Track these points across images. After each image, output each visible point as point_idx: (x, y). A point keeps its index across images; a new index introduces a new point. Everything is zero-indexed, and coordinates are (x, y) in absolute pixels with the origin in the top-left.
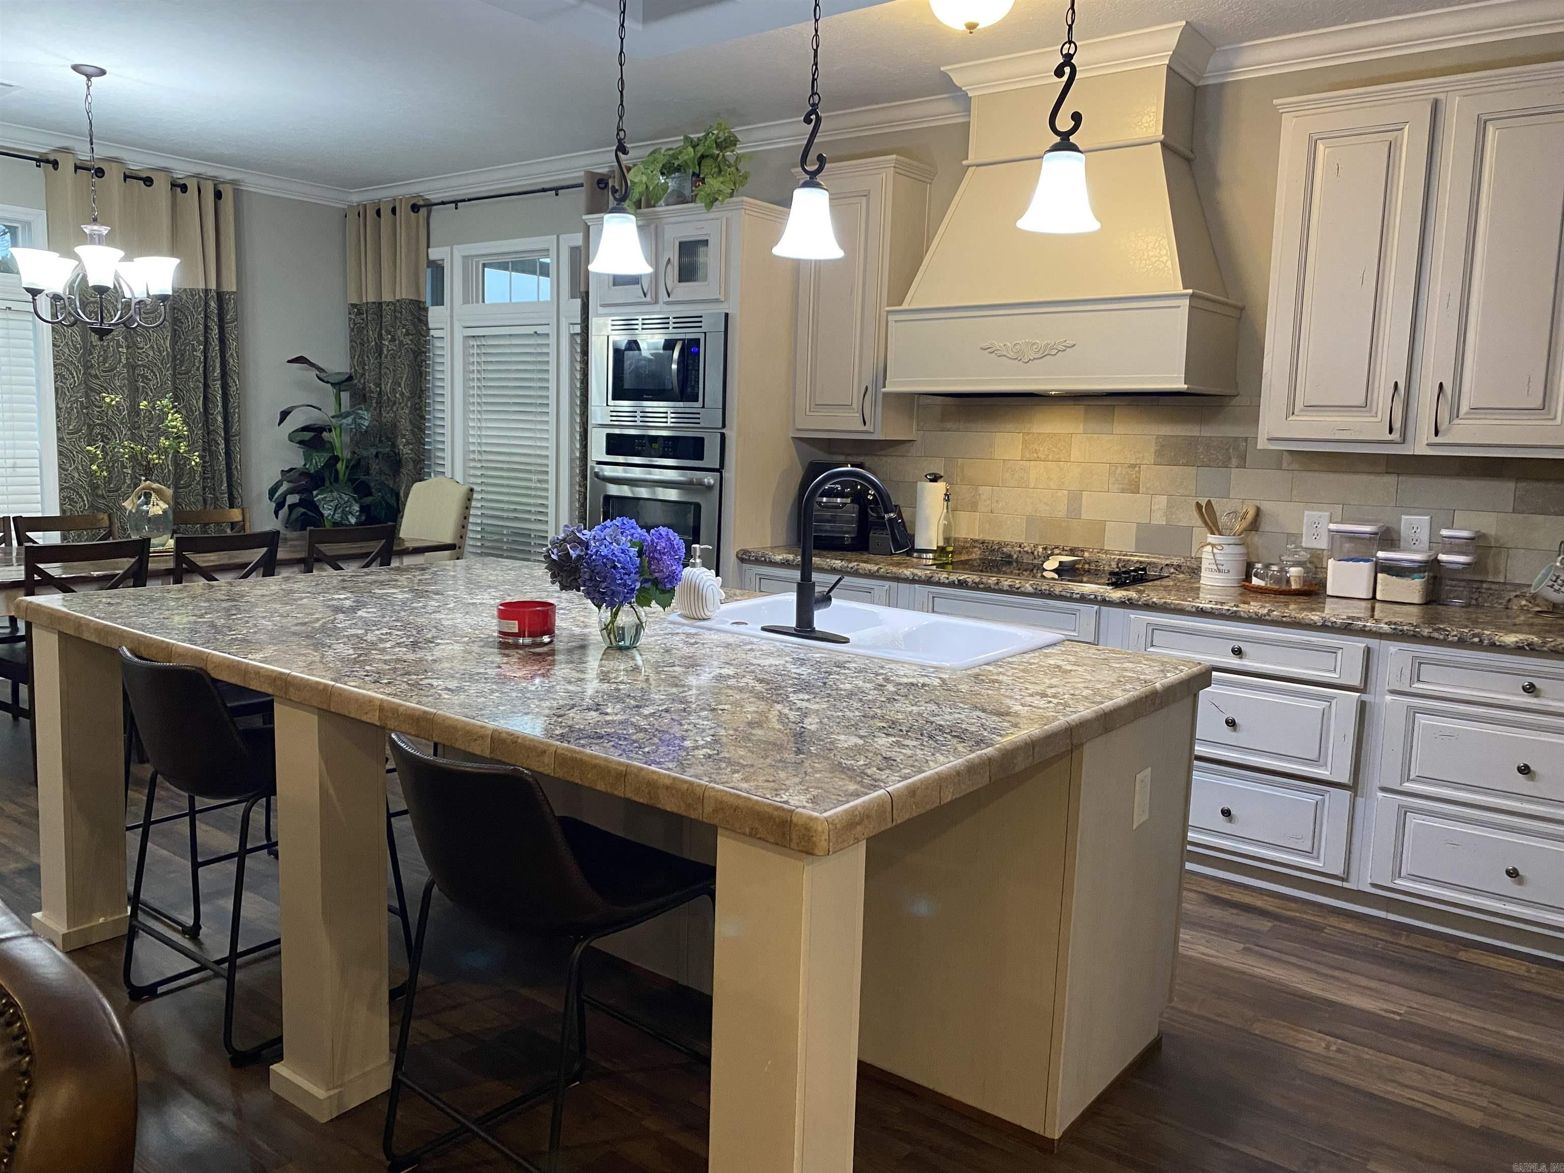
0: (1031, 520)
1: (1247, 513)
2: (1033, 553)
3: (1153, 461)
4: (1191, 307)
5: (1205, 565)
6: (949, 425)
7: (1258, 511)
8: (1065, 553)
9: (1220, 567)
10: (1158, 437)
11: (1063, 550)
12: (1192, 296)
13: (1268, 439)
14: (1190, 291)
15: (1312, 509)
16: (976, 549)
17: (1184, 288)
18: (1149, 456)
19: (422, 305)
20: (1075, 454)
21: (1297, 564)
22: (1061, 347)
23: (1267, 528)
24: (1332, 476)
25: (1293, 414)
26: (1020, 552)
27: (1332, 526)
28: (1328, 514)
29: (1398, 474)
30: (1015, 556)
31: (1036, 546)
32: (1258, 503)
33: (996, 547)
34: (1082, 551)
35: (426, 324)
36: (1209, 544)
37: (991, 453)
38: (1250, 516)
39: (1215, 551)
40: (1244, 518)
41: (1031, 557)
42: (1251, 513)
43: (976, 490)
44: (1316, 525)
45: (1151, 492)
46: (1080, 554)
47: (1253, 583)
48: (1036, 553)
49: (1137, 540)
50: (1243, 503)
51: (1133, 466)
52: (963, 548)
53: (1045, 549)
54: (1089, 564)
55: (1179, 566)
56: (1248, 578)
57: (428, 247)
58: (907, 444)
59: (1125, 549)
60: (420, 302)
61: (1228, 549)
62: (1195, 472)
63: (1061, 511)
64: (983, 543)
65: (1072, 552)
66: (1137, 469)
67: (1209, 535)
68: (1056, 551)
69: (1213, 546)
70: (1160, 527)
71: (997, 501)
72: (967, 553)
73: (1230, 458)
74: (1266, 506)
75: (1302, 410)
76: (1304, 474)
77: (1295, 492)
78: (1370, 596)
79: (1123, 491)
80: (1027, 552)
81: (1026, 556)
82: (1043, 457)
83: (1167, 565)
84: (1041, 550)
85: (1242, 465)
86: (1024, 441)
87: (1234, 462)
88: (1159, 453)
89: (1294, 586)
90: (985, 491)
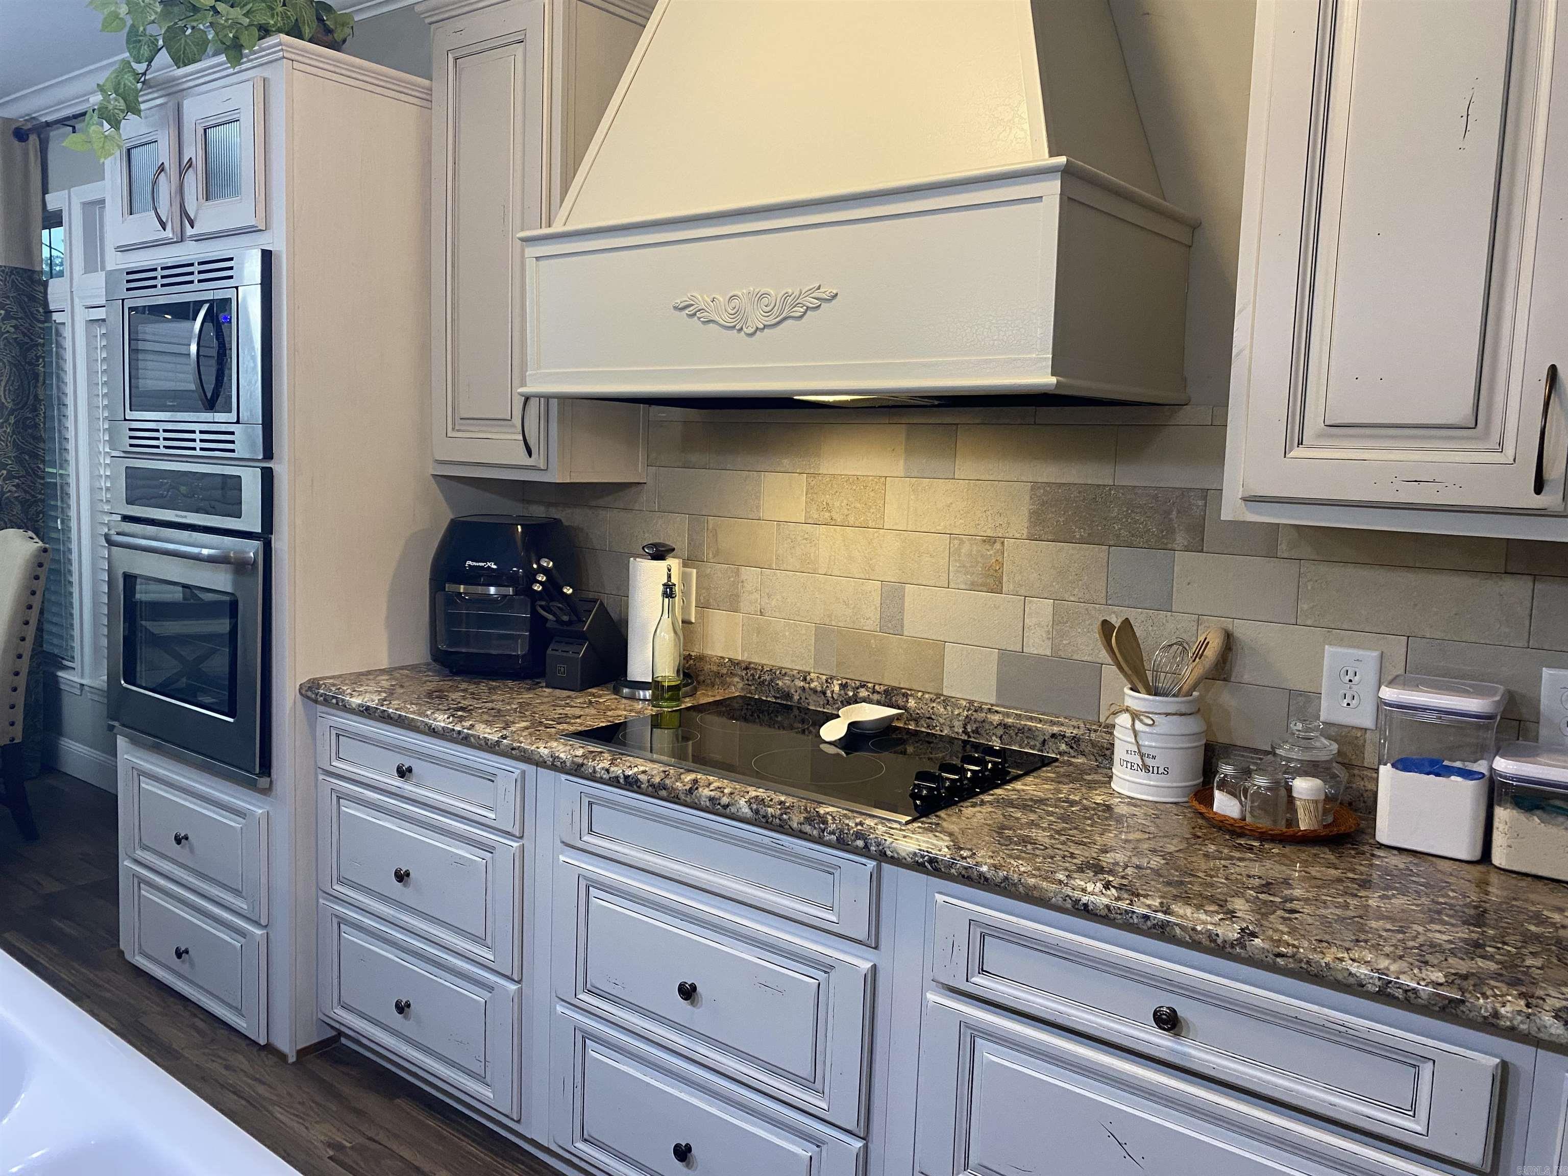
0: (823, 632)
1: (1205, 644)
2: (824, 693)
3: (1025, 532)
4: (1067, 201)
5: (1119, 753)
6: (694, 458)
7: (1229, 641)
8: (876, 697)
9: (1149, 762)
10: (1035, 486)
11: (874, 691)
12: (1067, 172)
13: (1245, 499)
14: (1063, 160)
15: (1340, 642)
16: (736, 679)
17: (1052, 154)
18: (1019, 524)
19: (36, 277)
20: (893, 514)
21: (1311, 769)
22: (811, 302)
23: (1247, 678)
24: (1381, 576)
25: (1300, 443)
26: (804, 689)
27: (1389, 694)
28: (1376, 654)
29: (1535, 578)
30: (796, 697)
31: (830, 680)
32: (1228, 624)
33: (767, 677)
34: (906, 695)
35: (46, 304)
36: (1127, 710)
37: (758, 507)
38: (1211, 653)
39: (1139, 726)
40: (1199, 655)
41: (822, 701)
42: (1215, 644)
43: (737, 574)
44: (1348, 676)
45: (1022, 591)
46: (901, 702)
47: (1216, 807)
48: (829, 694)
49: (999, 680)
50: (1198, 623)
51: (990, 541)
52: (718, 675)
53: (844, 686)
54: (916, 720)
55: (1076, 739)
56: (1204, 795)
57: (45, 191)
58: (634, 490)
59: (978, 697)
60: (34, 272)
61: (1165, 725)
62: (1104, 555)
63: (870, 618)
64: (747, 668)
65: (888, 697)
66: (998, 546)
67: (1127, 691)
68: (863, 693)
69: (1135, 716)
70: (1040, 658)
71: (769, 596)
72: (723, 683)
73: (1171, 531)
74: (1243, 630)
75: (1320, 436)
76: (1323, 569)
77: (1304, 606)
78: (1476, 855)
79: (974, 586)
80: (815, 691)
81: (814, 697)
82: (839, 518)
83: (1053, 736)
84: (837, 689)
85: (1197, 546)
86: (810, 489)
87: (1181, 539)
88: (1037, 518)
89: (1305, 823)
90: (750, 575)
